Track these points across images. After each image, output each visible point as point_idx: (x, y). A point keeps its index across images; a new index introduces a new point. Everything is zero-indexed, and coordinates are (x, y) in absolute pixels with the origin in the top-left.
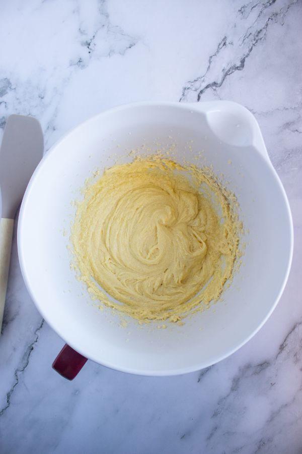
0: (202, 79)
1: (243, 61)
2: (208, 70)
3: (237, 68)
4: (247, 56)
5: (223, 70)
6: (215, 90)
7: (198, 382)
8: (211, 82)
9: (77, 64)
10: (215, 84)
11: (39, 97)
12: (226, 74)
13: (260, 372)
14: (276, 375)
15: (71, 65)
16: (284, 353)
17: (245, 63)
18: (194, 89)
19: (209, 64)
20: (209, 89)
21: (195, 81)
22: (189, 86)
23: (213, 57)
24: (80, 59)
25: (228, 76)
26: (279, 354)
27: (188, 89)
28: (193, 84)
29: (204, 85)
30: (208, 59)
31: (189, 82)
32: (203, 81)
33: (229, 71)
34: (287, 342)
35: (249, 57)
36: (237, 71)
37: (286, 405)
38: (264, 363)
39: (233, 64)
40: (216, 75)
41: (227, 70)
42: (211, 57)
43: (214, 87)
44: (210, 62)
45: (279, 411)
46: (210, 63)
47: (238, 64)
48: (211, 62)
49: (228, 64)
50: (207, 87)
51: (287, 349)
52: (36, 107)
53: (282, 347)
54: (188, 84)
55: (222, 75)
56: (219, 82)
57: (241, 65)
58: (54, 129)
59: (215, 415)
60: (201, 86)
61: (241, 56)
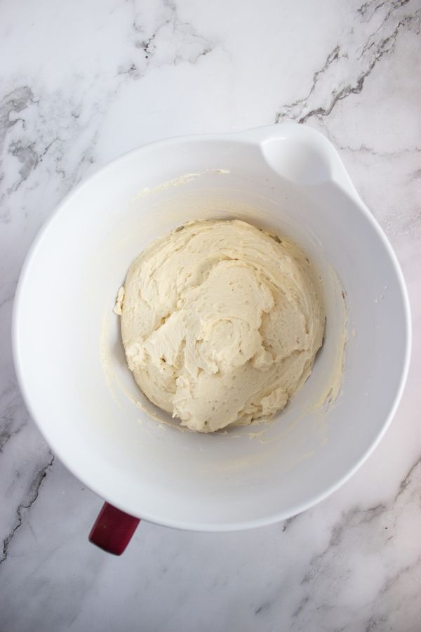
0: (304, 103)
1: (361, 82)
2: (312, 91)
3: (352, 90)
4: (367, 75)
5: (333, 92)
6: (320, 119)
7: (284, 530)
8: (316, 108)
9: (129, 72)
10: (321, 110)
11: (73, 115)
12: (337, 98)
13: (371, 519)
14: (395, 525)
15: (120, 73)
16: (407, 493)
17: (364, 84)
18: (291, 116)
19: (313, 83)
20: (312, 118)
21: (294, 105)
22: (285, 112)
23: (320, 74)
24: (134, 65)
25: (339, 101)
26: (399, 493)
27: (284, 115)
28: (290, 109)
29: (306, 111)
30: (313, 76)
31: (285, 106)
32: (305, 106)
33: (341, 93)
34: (410, 478)
35: (370, 75)
36: (352, 94)
37: (408, 568)
38: (378, 507)
39: (346, 85)
40: (322, 98)
41: (338, 93)
42: (317, 74)
43: (320, 115)
44: (315, 80)
45: (398, 577)
46: (315, 82)
47: (355, 85)
48: (317, 80)
49: (340, 85)
50: (310, 114)
51: (410, 488)
52: (67, 128)
53: (403, 485)
54: (284, 108)
55: (331, 98)
56: (327, 108)
57: (358, 86)
58: (92, 162)
59: (306, 579)
60: (301, 112)
61: (358, 75)
